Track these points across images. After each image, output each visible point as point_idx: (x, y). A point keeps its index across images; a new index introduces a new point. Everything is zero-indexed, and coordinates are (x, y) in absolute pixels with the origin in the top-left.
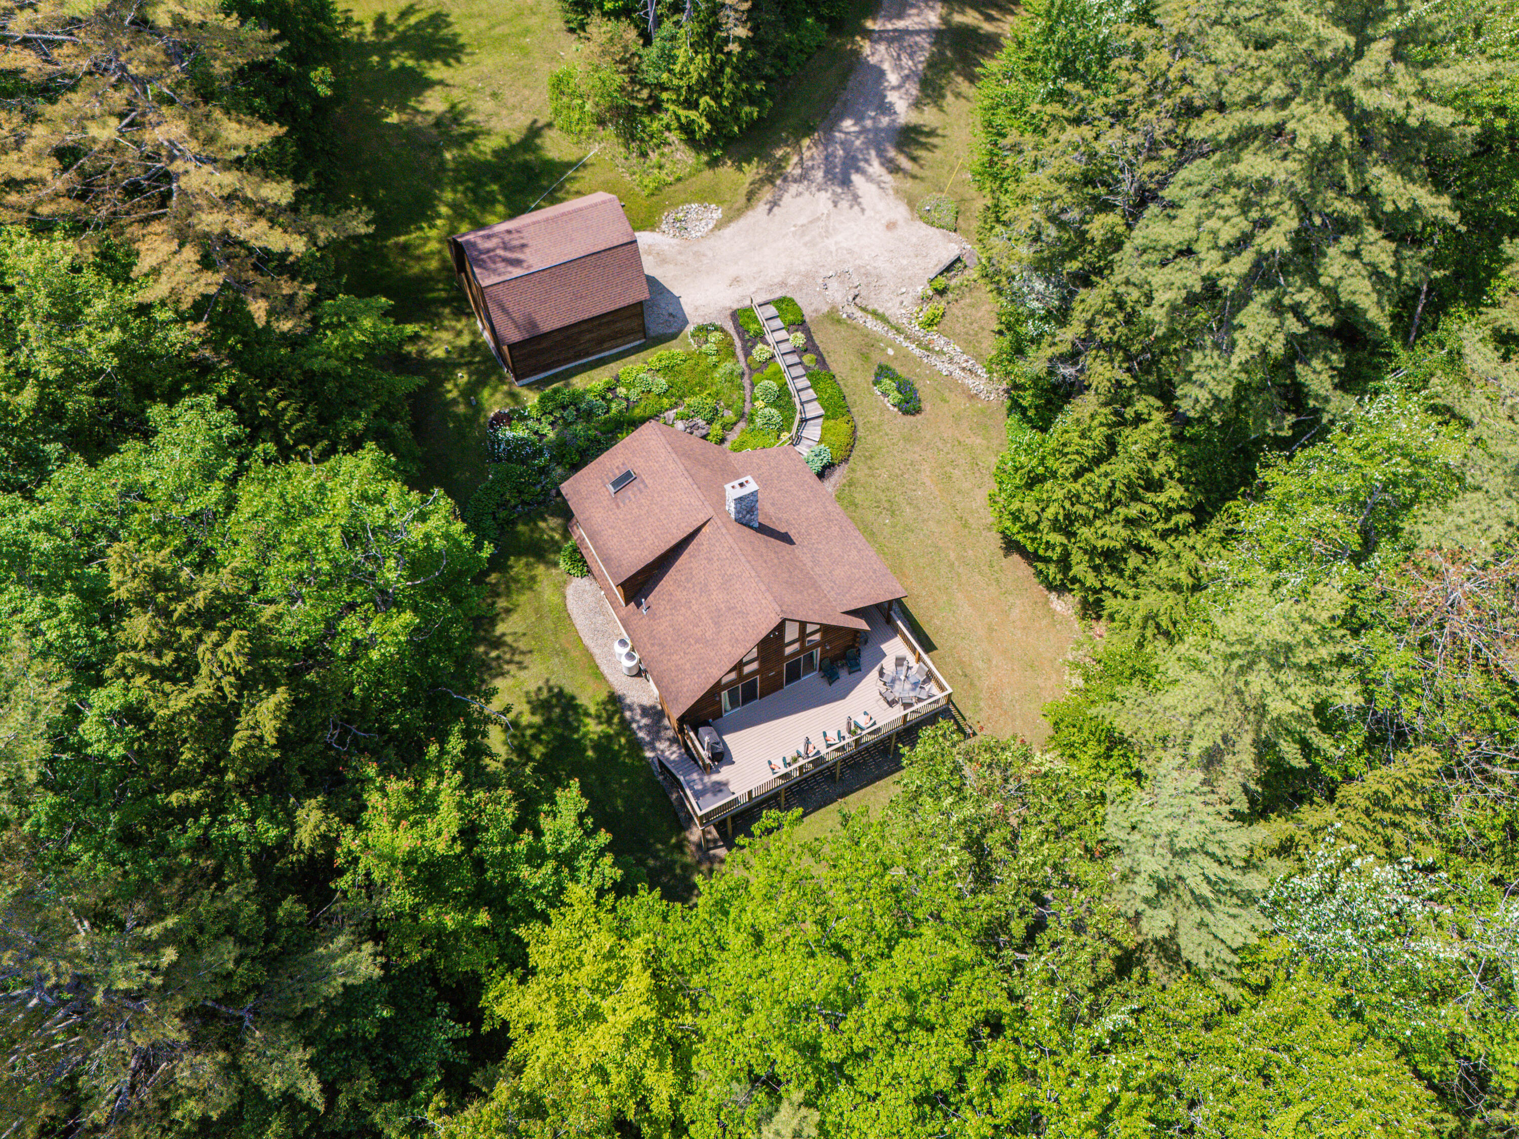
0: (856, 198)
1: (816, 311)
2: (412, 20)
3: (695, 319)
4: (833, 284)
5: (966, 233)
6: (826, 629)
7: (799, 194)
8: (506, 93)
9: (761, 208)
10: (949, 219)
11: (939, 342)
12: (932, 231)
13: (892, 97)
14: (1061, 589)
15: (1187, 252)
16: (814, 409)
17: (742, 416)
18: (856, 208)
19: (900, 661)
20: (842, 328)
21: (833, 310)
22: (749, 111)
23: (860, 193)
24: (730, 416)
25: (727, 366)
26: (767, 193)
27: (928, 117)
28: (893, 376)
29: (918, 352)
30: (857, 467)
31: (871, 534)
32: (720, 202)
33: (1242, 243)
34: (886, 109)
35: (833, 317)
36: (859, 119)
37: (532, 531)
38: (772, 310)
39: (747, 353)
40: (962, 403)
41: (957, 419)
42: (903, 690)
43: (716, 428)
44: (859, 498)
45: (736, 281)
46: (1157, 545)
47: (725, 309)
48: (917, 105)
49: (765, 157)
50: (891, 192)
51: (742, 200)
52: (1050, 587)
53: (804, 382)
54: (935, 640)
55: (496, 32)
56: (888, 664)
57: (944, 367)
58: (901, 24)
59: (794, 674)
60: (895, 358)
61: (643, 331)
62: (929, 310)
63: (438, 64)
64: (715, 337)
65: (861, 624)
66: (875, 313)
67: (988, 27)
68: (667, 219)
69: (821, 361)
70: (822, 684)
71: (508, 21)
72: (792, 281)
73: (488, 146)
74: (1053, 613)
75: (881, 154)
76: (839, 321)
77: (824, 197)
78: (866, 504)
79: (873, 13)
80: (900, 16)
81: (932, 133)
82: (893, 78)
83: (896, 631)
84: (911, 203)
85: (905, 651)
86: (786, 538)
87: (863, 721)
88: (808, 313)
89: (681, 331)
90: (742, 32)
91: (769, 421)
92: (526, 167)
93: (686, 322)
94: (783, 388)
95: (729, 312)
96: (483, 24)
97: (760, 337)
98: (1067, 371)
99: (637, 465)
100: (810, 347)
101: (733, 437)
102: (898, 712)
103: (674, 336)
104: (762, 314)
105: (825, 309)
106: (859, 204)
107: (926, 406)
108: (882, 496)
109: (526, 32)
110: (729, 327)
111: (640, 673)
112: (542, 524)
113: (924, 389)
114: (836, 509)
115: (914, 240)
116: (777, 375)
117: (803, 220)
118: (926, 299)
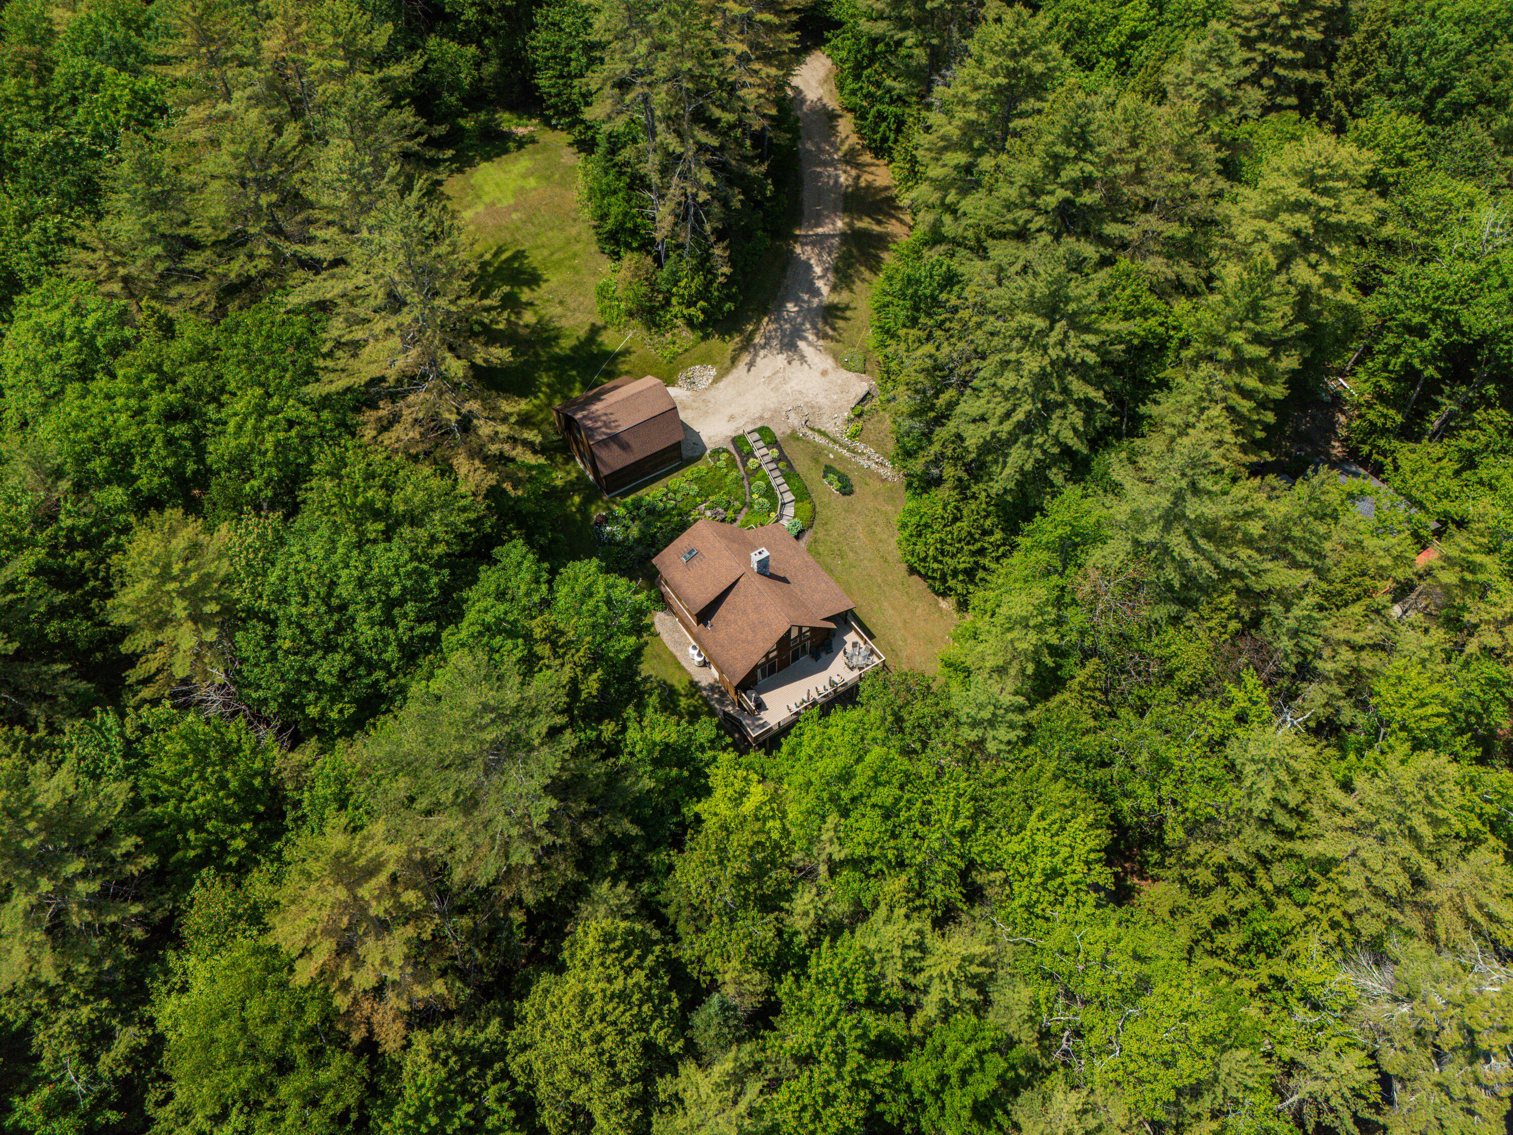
0: (803, 358)
1: (783, 433)
2: (504, 257)
3: (710, 446)
4: (792, 415)
5: (872, 374)
6: (812, 629)
7: (765, 357)
8: (569, 300)
9: (742, 366)
10: (860, 366)
11: (861, 447)
12: (850, 375)
13: (820, 284)
14: (944, 595)
15: (983, 419)
16: (789, 497)
17: (745, 504)
18: (803, 363)
19: (855, 645)
20: (800, 443)
21: (794, 432)
22: (729, 306)
23: (805, 354)
24: (738, 505)
25: (734, 474)
26: (746, 358)
27: (843, 297)
28: (835, 472)
29: (848, 454)
30: (818, 530)
31: (831, 572)
32: (714, 364)
33: (1008, 415)
34: (816, 292)
35: (794, 436)
36: (797, 301)
38: (756, 436)
39: (745, 465)
40: (878, 485)
41: (876, 495)
42: (858, 660)
43: (730, 514)
44: (821, 549)
45: (732, 418)
46: (993, 566)
47: (728, 437)
48: (834, 289)
49: (741, 331)
50: (824, 351)
51: (728, 363)
52: (938, 593)
53: (781, 480)
54: (874, 631)
55: (556, 257)
56: (849, 647)
57: (865, 463)
58: (820, 230)
59: (796, 658)
60: (835, 459)
61: (680, 457)
62: (853, 428)
63: (526, 289)
64: (724, 456)
65: (832, 626)
66: (820, 432)
67: (877, 228)
68: (682, 376)
69: (790, 465)
70: (812, 662)
71: (560, 249)
72: (767, 415)
73: (566, 345)
74: (940, 610)
75: (814, 326)
76: (798, 439)
77: (781, 359)
78: (826, 553)
79: (799, 225)
80: (818, 225)
81: (847, 308)
82: (818, 270)
83: (851, 628)
84: (836, 357)
85: (856, 639)
86: (784, 580)
87: (836, 679)
88: (778, 434)
89: (702, 454)
90: (726, 270)
91: (762, 506)
92: (593, 356)
93: (705, 448)
94: (769, 484)
95: (730, 439)
96: (546, 252)
97: (751, 454)
98: (935, 471)
99: (698, 545)
100: (782, 457)
101: (741, 518)
102: (856, 673)
103: (699, 458)
104: (751, 439)
105: (789, 432)
106: (804, 361)
107: (857, 489)
108: (834, 547)
109: (575, 256)
110: (731, 449)
111: (705, 664)
113: (854, 478)
114: (809, 559)
115: (840, 381)
116: (764, 477)
117: (769, 374)
118: (850, 421)
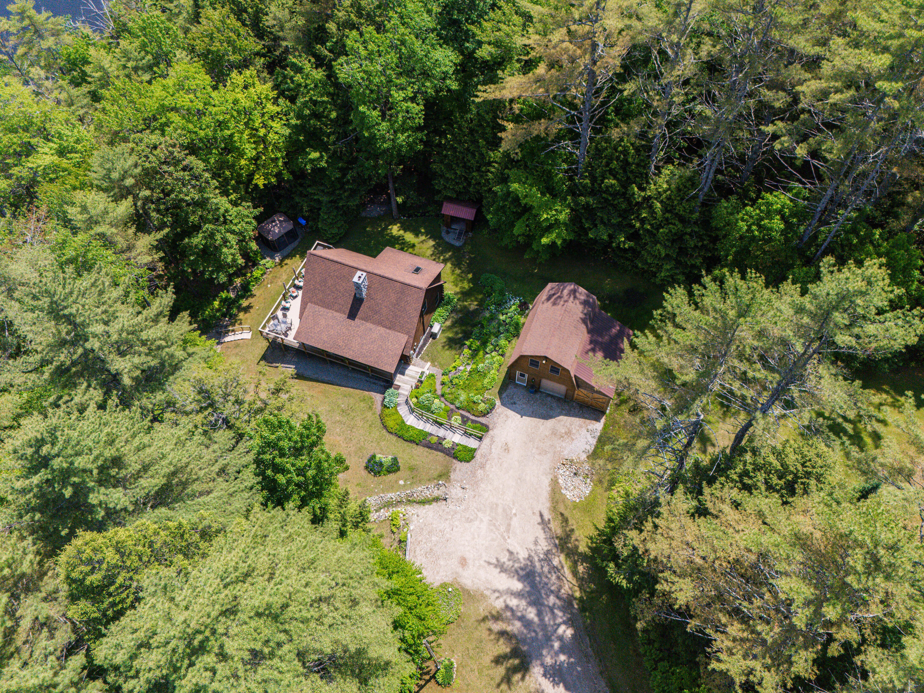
0: (503, 569)
1: (455, 470)
3: (501, 409)
4: (461, 494)
7: (536, 543)
11: (383, 514)
16: (412, 421)
18: (494, 561)
20: (436, 474)
21: (448, 480)
23: (503, 575)
25: (462, 401)
26: (556, 528)
28: (389, 470)
29: (389, 495)
30: (373, 415)
32: (576, 506)
34: (554, 674)
35: (445, 475)
37: (476, 298)
38: (472, 448)
39: (462, 416)
44: (361, 403)
45: (507, 449)
47: (494, 427)
49: (586, 558)
50: (487, 593)
51: (564, 512)
60: (397, 482)
64: (482, 409)
69: (429, 446)
72: (480, 472)
75: (524, 621)
76: (440, 476)
77: (521, 552)
78: (357, 405)
88: (458, 465)
89: (500, 398)
93: (503, 404)
95: (491, 427)
97: (464, 428)
100: (439, 447)
103: (500, 393)
105: (453, 476)
106: (496, 566)
107: (364, 473)
108: (353, 414)
110: (482, 420)
112: (476, 303)
113: (371, 480)
115: (442, 562)
117: (515, 522)
